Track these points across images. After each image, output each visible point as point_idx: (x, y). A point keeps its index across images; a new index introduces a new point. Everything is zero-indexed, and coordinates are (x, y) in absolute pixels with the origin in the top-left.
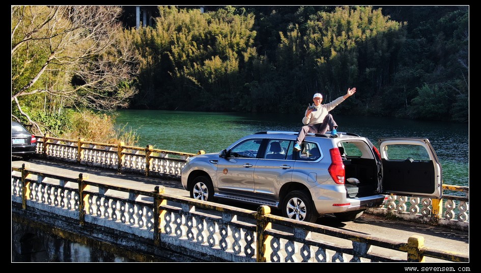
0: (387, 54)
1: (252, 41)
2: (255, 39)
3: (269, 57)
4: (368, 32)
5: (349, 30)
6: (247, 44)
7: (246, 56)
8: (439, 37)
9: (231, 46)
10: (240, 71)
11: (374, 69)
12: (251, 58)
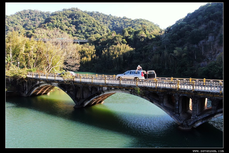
0: (130, 56)
1: (94, 53)
2: (95, 52)
3: (99, 57)
4: (125, 50)
5: (120, 50)
6: (93, 53)
7: (93, 57)
8: (143, 52)
9: (89, 54)
10: (91, 61)
11: (127, 60)
12: (94, 57)
